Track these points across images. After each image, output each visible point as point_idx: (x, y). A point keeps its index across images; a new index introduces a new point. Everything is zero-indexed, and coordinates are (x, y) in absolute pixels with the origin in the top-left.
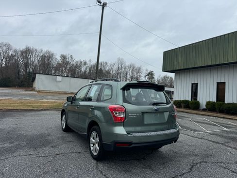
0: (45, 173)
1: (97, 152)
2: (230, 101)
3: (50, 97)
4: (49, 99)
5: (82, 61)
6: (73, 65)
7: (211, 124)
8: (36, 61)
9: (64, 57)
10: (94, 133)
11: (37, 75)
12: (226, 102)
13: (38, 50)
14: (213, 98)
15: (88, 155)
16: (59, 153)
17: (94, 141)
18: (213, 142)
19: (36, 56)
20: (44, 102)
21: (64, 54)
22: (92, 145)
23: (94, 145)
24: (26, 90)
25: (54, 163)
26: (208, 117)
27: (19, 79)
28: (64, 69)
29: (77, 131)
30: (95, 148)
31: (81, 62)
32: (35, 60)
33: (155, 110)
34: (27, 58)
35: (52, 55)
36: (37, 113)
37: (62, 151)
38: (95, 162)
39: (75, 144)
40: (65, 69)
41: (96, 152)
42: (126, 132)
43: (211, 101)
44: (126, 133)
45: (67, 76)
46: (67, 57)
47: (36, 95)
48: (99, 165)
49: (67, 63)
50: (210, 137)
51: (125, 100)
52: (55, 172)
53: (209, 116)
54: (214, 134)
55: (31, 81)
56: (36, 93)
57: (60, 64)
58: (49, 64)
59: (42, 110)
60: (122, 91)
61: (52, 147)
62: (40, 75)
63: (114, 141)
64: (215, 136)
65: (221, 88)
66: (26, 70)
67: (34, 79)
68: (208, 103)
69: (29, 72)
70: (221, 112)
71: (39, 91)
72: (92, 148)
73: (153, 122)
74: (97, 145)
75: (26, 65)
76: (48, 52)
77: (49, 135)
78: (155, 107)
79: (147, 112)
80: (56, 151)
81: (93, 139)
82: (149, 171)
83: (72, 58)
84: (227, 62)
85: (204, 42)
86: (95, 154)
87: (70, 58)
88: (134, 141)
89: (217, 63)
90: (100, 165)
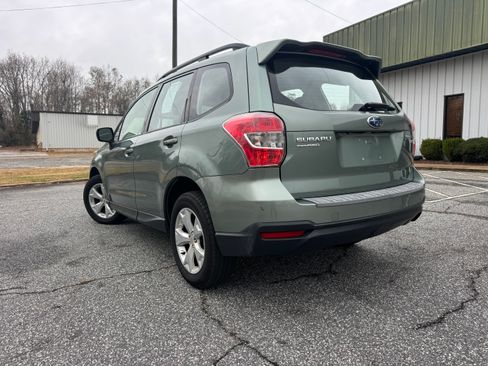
0: (37, 348)
1: (200, 263)
2: (474, 135)
3: (76, 160)
4: (74, 164)
5: (139, 79)
6: (120, 89)
7: (447, 184)
8: (37, 85)
9: (98, 74)
10: (184, 215)
11: (41, 114)
12: (465, 137)
13: (38, 60)
14: (436, 132)
15: (175, 277)
16: (87, 279)
17: (186, 235)
18: (478, 217)
19: (35, 74)
20: (62, 170)
21: (99, 66)
22: (181, 249)
23: (187, 246)
24: (22, 151)
25: (70, 308)
26: (433, 172)
27: (3, 128)
28: (101, 100)
29: (134, 217)
30: (192, 253)
31: (137, 83)
32: (33, 84)
33: (371, 123)
34: (15, 80)
35: (72, 70)
36: (41, 190)
37: (97, 274)
38: (197, 293)
39: (135, 250)
40: (104, 101)
41: (196, 264)
42: (293, 194)
43: (432, 137)
44: (292, 198)
45: (111, 114)
46: (106, 74)
47: (43, 159)
48: (209, 302)
49: (107, 87)
50: (464, 208)
51: (278, 98)
52: (73, 338)
53: (431, 169)
54: (467, 202)
55: (30, 131)
56: (45, 154)
57: (91, 90)
58: (66, 92)
59: (55, 184)
60: (263, 70)
61: (70, 264)
62: (49, 114)
63: (255, 225)
64: (472, 205)
65: (453, 108)
66: (18, 107)
67: (36, 125)
68: (426, 144)
69: (24, 112)
70: (457, 158)
71: (51, 151)
72: (183, 258)
73: (364, 161)
74: (197, 246)
75: (16, 96)
76: (62, 64)
77: (64, 234)
78: (370, 116)
79: (347, 132)
80: (81, 273)
81: (185, 230)
82: (361, 307)
83: (116, 74)
84: (469, 46)
85: (409, 6)
86: (195, 270)
87: (112, 75)
88: (318, 220)
89: (448, 50)
90: (215, 302)
